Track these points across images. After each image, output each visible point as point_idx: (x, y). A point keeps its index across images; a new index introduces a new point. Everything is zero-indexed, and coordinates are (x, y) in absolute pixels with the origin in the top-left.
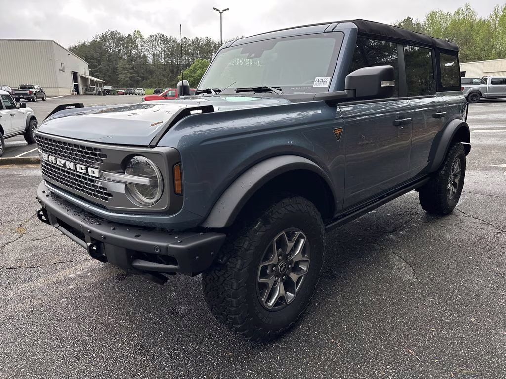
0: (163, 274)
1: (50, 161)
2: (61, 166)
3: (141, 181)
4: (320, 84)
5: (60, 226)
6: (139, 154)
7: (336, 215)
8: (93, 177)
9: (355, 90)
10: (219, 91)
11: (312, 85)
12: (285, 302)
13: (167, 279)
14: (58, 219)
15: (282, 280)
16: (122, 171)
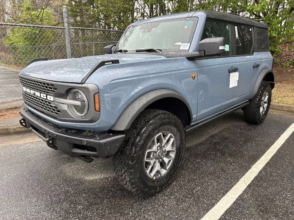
0: (91, 157)
1: (27, 92)
2: (33, 94)
3: (77, 104)
4: (184, 47)
5: (33, 129)
6: (75, 87)
7: (192, 124)
8: (50, 101)
9: (205, 51)
10: (127, 51)
11: (179, 48)
12: (161, 175)
13: (93, 160)
14: (31, 125)
15: (159, 161)
16: (65, 97)
